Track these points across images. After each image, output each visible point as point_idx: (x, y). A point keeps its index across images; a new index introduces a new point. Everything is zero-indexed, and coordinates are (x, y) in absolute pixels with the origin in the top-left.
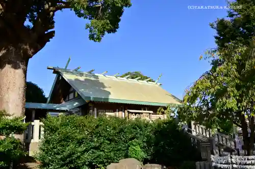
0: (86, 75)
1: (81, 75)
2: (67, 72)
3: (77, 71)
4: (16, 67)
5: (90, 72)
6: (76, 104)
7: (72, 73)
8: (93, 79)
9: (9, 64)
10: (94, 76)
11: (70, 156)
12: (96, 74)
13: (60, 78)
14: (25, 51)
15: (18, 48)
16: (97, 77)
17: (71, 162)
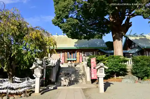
0: (139, 36)
1: (137, 36)
2: (130, 36)
3: (135, 35)
4: (119, 40)
5: (141, 35)
6: (137, 50)
7: (133, 36)
8: (143, 38)
9: (117, 39)
10: (144, 36)
11: (145, 71)
12: (144, 35)
13: (128, 39)
14: (122, 34)
15: (119, 33)
16: (145, 36)
17: (146, 73)
